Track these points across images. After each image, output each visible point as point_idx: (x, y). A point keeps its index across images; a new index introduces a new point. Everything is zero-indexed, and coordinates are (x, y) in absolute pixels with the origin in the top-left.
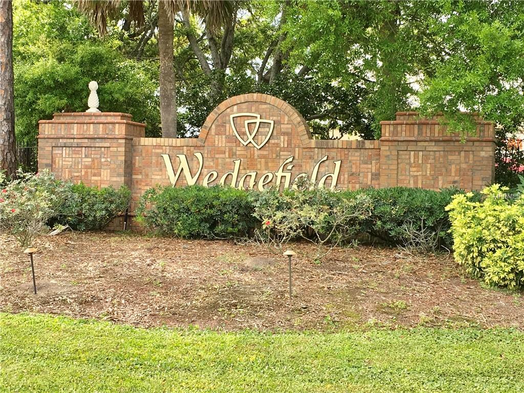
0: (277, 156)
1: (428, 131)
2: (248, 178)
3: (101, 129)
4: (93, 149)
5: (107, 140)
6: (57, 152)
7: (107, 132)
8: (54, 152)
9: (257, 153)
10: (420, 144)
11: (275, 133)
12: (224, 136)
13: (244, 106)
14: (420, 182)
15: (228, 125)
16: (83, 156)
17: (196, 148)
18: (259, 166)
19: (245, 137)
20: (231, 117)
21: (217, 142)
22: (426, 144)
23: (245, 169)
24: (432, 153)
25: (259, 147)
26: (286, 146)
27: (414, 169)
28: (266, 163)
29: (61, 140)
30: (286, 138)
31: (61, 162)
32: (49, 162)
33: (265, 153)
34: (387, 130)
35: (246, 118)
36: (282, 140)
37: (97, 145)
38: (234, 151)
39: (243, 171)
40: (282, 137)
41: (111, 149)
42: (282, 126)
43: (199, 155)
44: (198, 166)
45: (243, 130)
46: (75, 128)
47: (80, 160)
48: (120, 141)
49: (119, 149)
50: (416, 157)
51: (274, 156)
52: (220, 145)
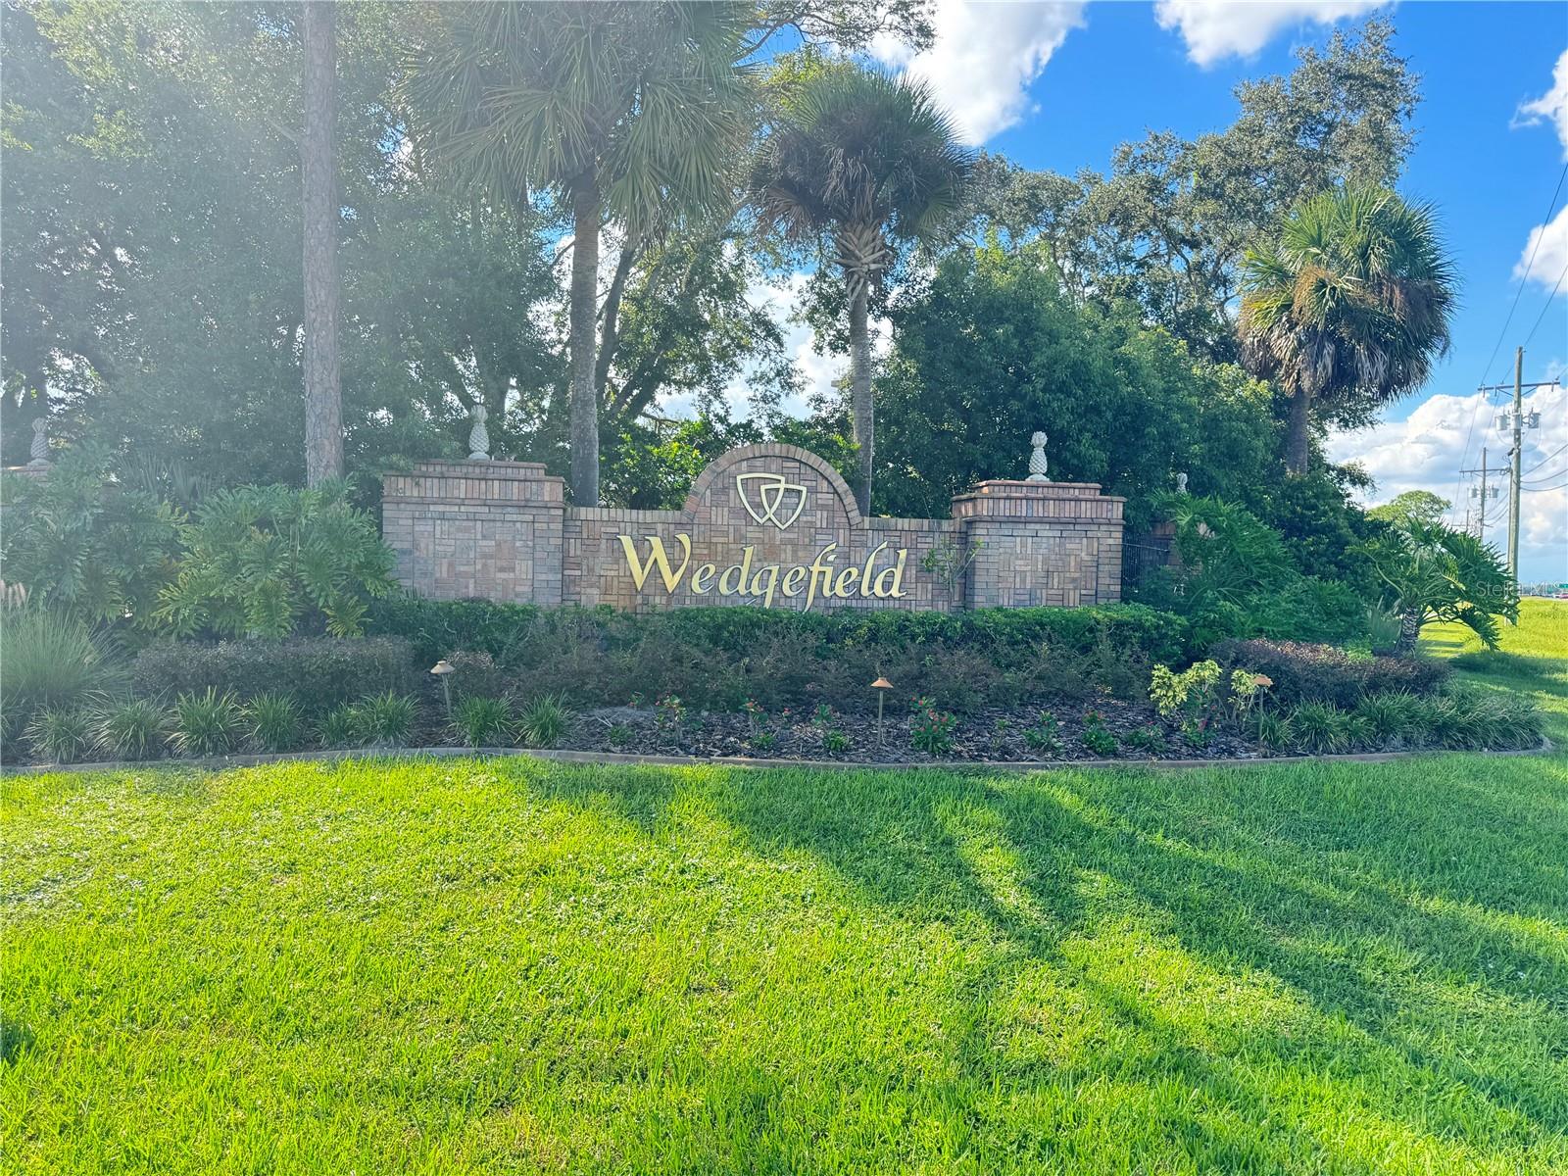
0: (811, 541)
1: (1041, 509)
2: (765, 575)
3: (515, 491)
4: (499, 524)
5: (527, 510)
6: (422, 528)
7: (528, 496)
8: (417, 528)
9: (779, 536)
10: (1029, 526)
11: (808, 507)
12: (726, 509)
13: (758, 463)
14: (1028, 579)
15: (732, 492)
16: (479, 536)
17: (679, 527)
18: (783, 556)
19: (761, 511)
20: (739, 478)
21: (713, 518)
22: (1038, 527)
23: (759, 560)
24: (1044, 540)
25: (783, 528)
26: (824, 526)
27: (1021, 562)
28: (795, 552)
29: (432, 508)
30: (825, 514)
31: (431, 547)
32: (406, 546)
33: (791, 536)
34: (985, 505)
35: (762, 481)
36: (819, 516)
37: (508, 517)
38: (743, 532)
39: (758, 565)
40: (819, 513)
41: (536, 525)
42: (819, 496)
43: (684, 538)
44: (682, 556)
45: (757, 499)
46: (463, 487)
47: (472, 543)
48: (553, 512)
49: (552, 526)
50: (1024, 545)
51: (807, 540)
52: (720, 523)
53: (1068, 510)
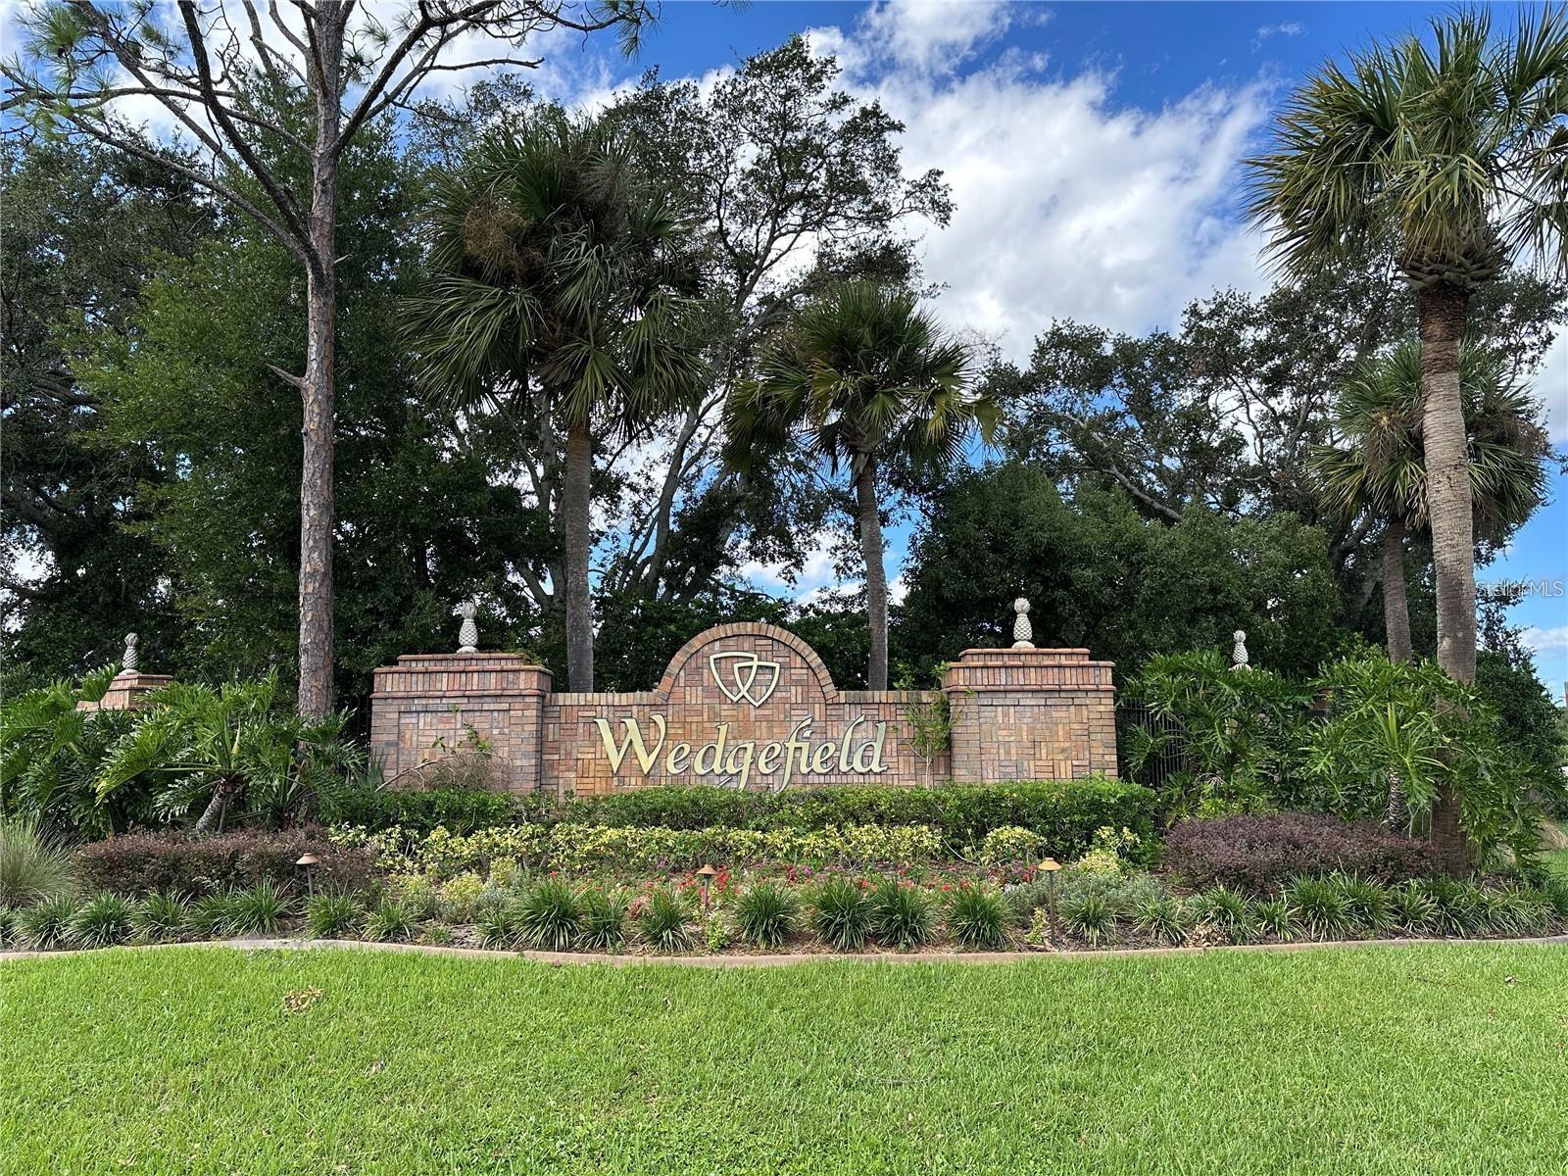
0: (786, 717)
1: (1021, 677)
2: (741, 753)
3: (493, 681)
4: (478, 714)
5: (503, 699)
6: (408, 720)
7: (505, 686)
8: (402, 721)
9: (753, 713)
10: (1009, 695)
11: (782, 683)
12: (700, 688)
13: (731, 642)
14: (1013, 751)
15: (705, 671)
16: (459, 726)
17: (654, 708)
18: (758, 733)
19: (735, 689)
20: (712, 658)
21: (688, 697)
22: (1019, 695)
23: (734, 738)
24: (1027, 709)
25: (757, 705)
26: (799, 701)
27: (1004, 733)
28: (770, 729)
29: (416, 701)
30: (799, 689)
31: (415, 738)
32: (393, 738)
33: (767, 712)
34: (961, 675)
35: (735, 660)
36: (793, 692)
37: (486, 707)
38: (717, 710)
39: (732, 742)
40: (793, 688)
41: (512, 712)
42: (793, 671)
43: (659, 719)
44: (657, 737)
45: (731, 678)
46: (445, 680)
47: (452, 732)
48: (527, 700)
49: (526, 713)
50: (1006, 715)
51: (782, 717)
52: (693, 702)
53: (1051, 679)
